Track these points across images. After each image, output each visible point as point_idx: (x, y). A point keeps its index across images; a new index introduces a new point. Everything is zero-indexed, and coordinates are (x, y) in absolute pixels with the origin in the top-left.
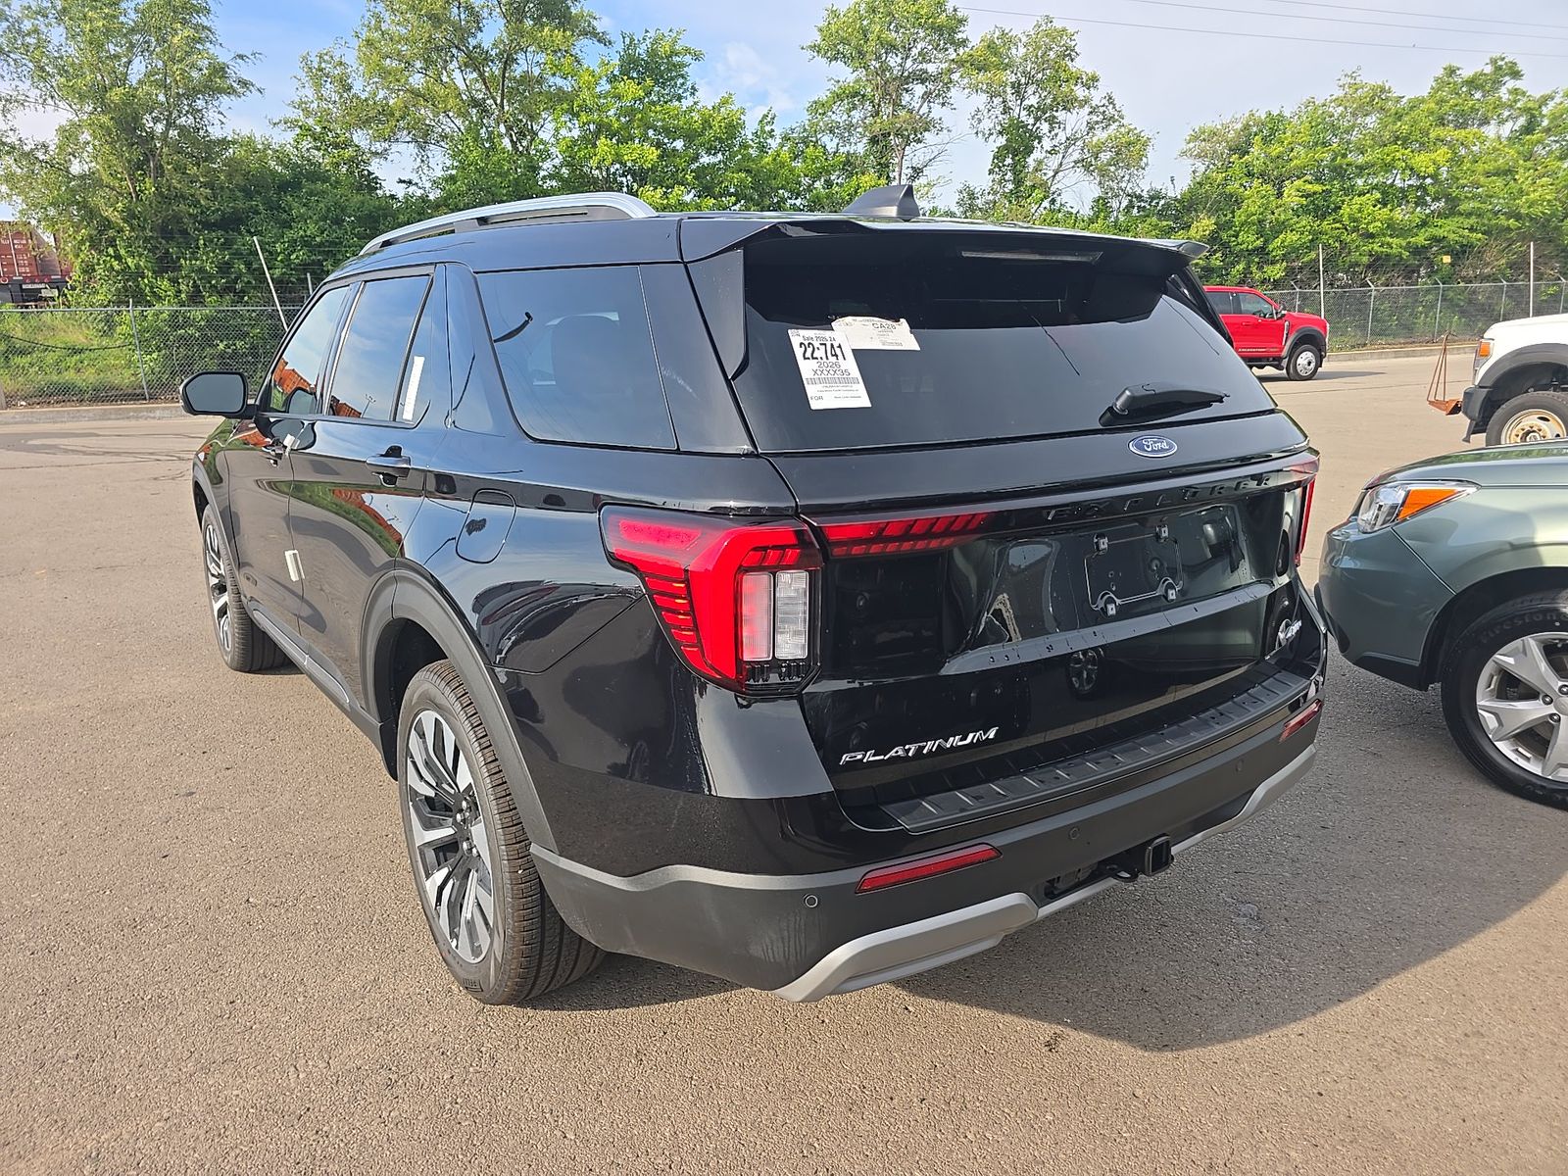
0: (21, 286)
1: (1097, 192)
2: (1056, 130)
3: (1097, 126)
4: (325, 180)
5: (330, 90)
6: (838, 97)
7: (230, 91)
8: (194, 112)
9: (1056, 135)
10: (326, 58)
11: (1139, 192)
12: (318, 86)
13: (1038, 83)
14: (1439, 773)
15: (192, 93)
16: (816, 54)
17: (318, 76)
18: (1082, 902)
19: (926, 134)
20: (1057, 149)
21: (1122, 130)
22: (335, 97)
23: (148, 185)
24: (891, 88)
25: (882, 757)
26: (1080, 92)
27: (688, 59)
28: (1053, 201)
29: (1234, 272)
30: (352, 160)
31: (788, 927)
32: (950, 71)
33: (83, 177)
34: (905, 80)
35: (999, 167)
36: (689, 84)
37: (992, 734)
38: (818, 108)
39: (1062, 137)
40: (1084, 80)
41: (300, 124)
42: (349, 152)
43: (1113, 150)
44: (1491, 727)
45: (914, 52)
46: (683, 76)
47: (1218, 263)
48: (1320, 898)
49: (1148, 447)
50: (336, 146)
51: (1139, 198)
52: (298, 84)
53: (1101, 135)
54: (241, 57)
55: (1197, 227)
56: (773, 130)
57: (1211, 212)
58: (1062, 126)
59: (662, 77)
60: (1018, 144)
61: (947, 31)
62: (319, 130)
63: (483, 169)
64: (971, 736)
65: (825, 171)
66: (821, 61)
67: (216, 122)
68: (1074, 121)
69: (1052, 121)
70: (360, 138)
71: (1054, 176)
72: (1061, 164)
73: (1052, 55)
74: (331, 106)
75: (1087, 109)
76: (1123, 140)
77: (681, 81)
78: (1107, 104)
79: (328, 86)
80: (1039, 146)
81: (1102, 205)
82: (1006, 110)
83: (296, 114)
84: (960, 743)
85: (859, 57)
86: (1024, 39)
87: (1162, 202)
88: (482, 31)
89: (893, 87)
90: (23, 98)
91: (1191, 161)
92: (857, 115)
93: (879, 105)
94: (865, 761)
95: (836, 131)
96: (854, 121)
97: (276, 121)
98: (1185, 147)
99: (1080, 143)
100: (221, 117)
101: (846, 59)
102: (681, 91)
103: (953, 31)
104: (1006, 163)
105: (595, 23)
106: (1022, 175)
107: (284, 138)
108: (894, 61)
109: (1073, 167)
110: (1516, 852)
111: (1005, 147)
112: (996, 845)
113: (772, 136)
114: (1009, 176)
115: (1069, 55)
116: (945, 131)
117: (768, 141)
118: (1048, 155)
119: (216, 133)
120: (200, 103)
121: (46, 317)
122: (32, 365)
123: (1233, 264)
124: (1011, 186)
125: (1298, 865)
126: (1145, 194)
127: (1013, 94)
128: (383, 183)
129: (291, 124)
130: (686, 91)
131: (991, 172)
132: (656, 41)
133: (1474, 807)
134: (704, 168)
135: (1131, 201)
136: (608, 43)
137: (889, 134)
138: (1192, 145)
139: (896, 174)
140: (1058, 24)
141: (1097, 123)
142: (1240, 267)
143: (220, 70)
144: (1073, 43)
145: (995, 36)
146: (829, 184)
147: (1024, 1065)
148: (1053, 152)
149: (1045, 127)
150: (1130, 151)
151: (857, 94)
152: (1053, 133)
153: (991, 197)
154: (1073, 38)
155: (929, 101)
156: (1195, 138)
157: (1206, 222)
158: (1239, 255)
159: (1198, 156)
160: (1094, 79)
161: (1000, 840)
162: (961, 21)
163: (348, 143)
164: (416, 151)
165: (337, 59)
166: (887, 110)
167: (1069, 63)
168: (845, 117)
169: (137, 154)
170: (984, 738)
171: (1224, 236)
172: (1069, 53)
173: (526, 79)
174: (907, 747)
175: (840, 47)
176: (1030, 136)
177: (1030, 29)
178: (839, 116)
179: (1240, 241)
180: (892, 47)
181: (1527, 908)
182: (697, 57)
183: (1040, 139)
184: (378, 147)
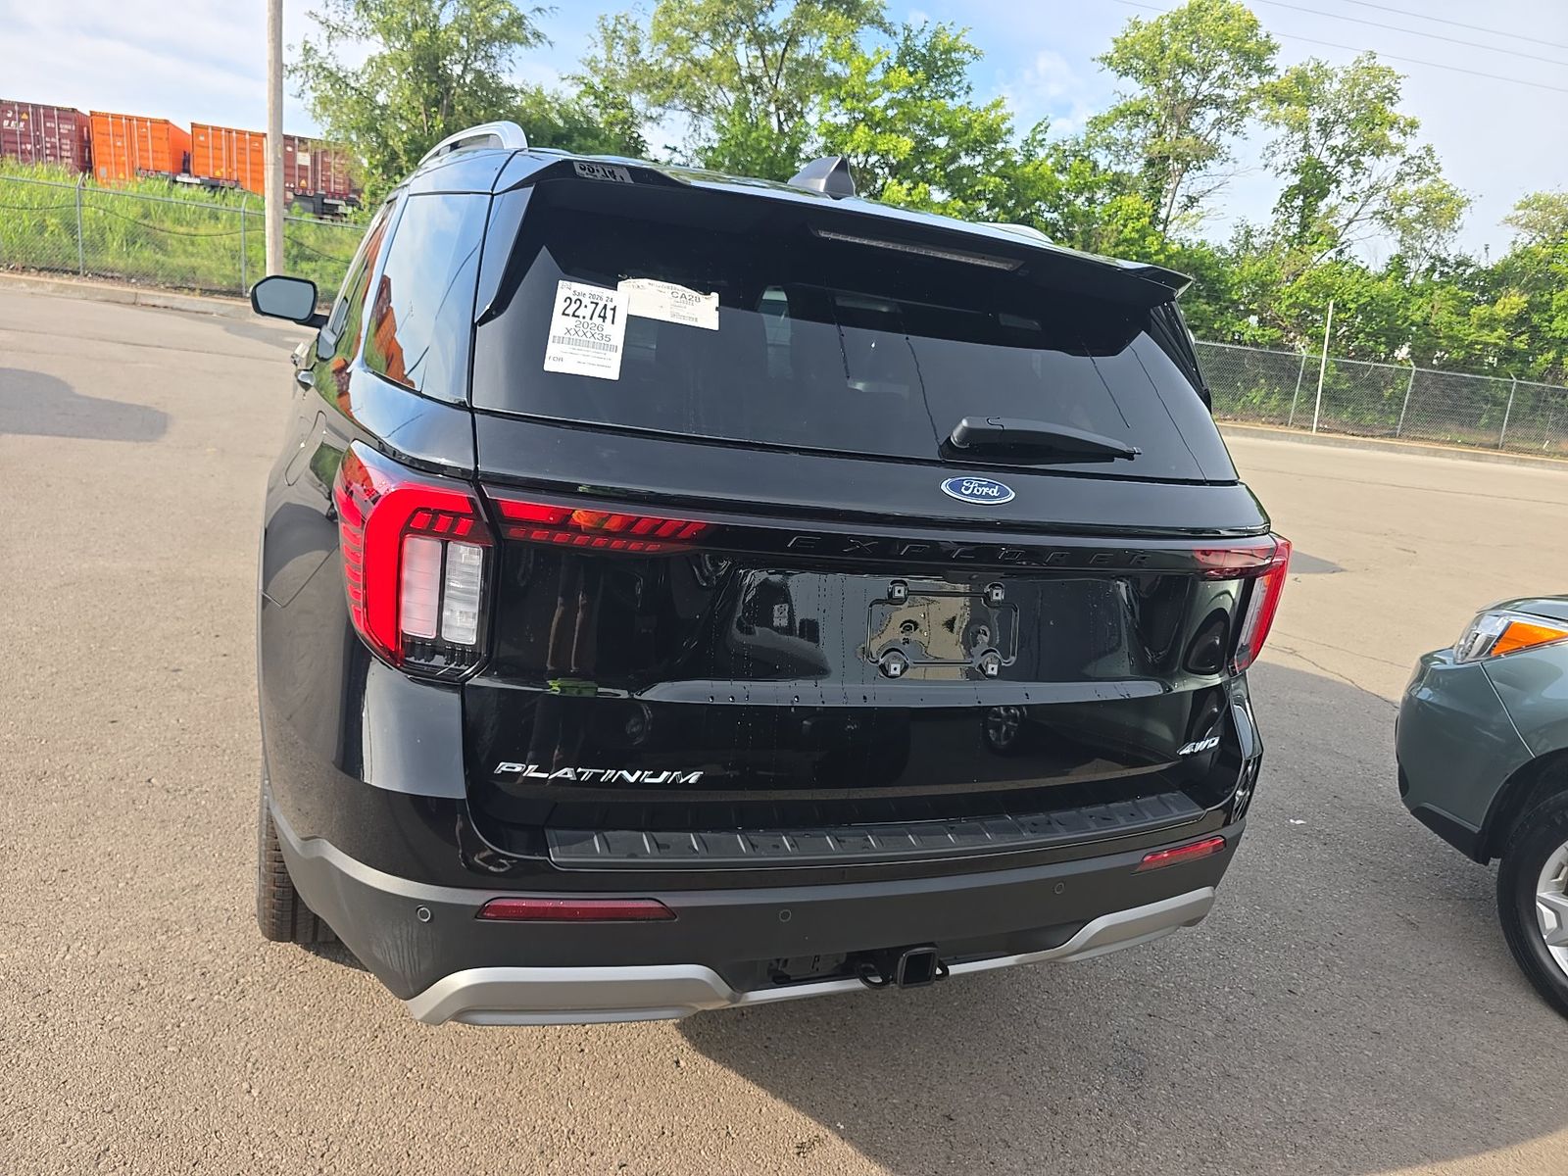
0: (323, 199)
1: (1396, 249)
2: (1359, 177)
3: (1408, 178)
4: (596, 137)
5: (620, 51)
6: (1121, 113)
7: (524, 41)
8: (488, 57)
9: (1359, 181)
10: (623, 20)
11: (1444, 255)
12: (610, 48)
13: (1349, 122)
14: (1477, 966)
15: (491, 39)
16: (1106, 66)
17: (612, 37)
18: (827, 997)
19: (1209, 163)
20: (1356, 196)
21: (1436, 186)
22: (624, 60)
23: (438, 121)
24: (1180, 110)
25: (545, 775)
26: (1394, 137)
27: (967, 56)
28: (1341, 252)
29: (1541, 359)
30: (625, 121)
31: (401, 937)
32: (1249, 101)
33: (384, 107)
34: (1196, 103)
35: (1286, 208)
36: (965, 83)
37: (693, 778)
38: (1098, 124)
39: (1365, 184)
40: (1402, 126)
41: (586, 81)
42: (624, 114)
43: (1421, 205)
44: (1548, 927)
45: (1215, 74)
46: (959, 75)
47: (1522, 346)
48: (1232, 1071)
49: (967, 489)
50: (615, 106)
51: (1444, 262)
52: (591, 42)
53: (1409, 187)
54: (539, 10)
55: (1505, 304)
56: (1044, 140)
57: (1525, 289)
58: (1367, 173)
59: (938, 72)
60: (1312, 184)
61: (1254, 59)
62: (602, 89)
63: (741, 143)
64: (665, 774)
65: (1090, 187)
66: (1110, 74)
67: (507, 70)
68: (1383, 168)
69: (1356, 165)
70: (638, 101)
71: (1347, 225)
72: (1357, 214)
73: (1371, 94)
74: (618, 68)
75: (1399, 159)
76: (1435, 196)
77: (957, 78)
78: (1424, 156)
79: (619, 47)
80: (1336, 191)
81: (1398, 266)
82: (1306, 147)
83: (584, 71)
84: (647, 781)
85: (1152, 74)
86: (1341, 75)
87: (1470, 271)
88: (773, 10)
89: (1183, 110)
90: (348, 28)
91: (1516, 230)
92: (1138, 133)
93: (1164, 126)
94: (524, 775)
95: (1113, 148)
96: (1135, 140)
97: (565, 76)
98: (1513, 213)
99: (1383, 193)
100: (511, 65)
101: (1140, 75)
102: (956, 88)
103: (1260, 58)
104: (1294, 204)
105: (883, 13)
106: (1310, 220)
107: (570, 92)
108: (1189, 81)
109: (1371, 218)
110: (1517, 1083)
111: (1297, 187)
112: (668, 905)
113: (1042, 146)
114: (1296, 218)
115: (1391, 98)
116: (1230, 162)
117: (1037, 150)
118: (1344, 201)
119: (506, 80)
120: (495, 50)
121: (337, 231)
122: (315, 271)
123: (1542, 351)
124: (1295, 229)
125: (1230, 1026)
126: (1451, 260)
127: (1318, 131)
128: (649, 147)
129: (578, 79)
130: (961, 89)
131: (1275, 210)
132: (936, 35)
133: (1498, 1016)
134: (960, 169)
135: (1433, 264)
136: (894, 34)
137: (1168, 158)
138: (1521, 212)
139: (1168, 200)
140: (1381, 62)
141: (1409, 174)
142: (1551, 355)
143: (518, 21)
144: (1397, 86)
145: (1309, 67)
146: (1091, 201)
147: (759, 1162)
148: (1351, 198)
149: (1347, 171)
150: (1441, 210)
151: (1142, 112)
152: (1355, 179)
153: (1270, 237)
154: (1398, 81)
155: (1220, 128)
156: (1526, 205)
157: (1515, 299)
158: (1550, 343)
159: (1526, 226)
160: (1413, 125)
161: (674, 900)
162: (1271, 49)
163: (625, 105)
164: (690, 120)
165: (632, 23)
166: (1172, 131)
167: (1389, 108)
168: (1124, 134)
169: (433, 91)
170: (682, 781)
171: (1536, 319)
172: (1390, 96)
173: (807, 62)
174: (580, 770)
175: (1134, 62)
176: (1328, 178)
177: (1349, 65)
178: (1119, 133)
179: (1553, 327)
180: (1188, 66)
181: (1488, 1156)
182: (976, 55)
183: (1338, 183)
184: (654, 111)
